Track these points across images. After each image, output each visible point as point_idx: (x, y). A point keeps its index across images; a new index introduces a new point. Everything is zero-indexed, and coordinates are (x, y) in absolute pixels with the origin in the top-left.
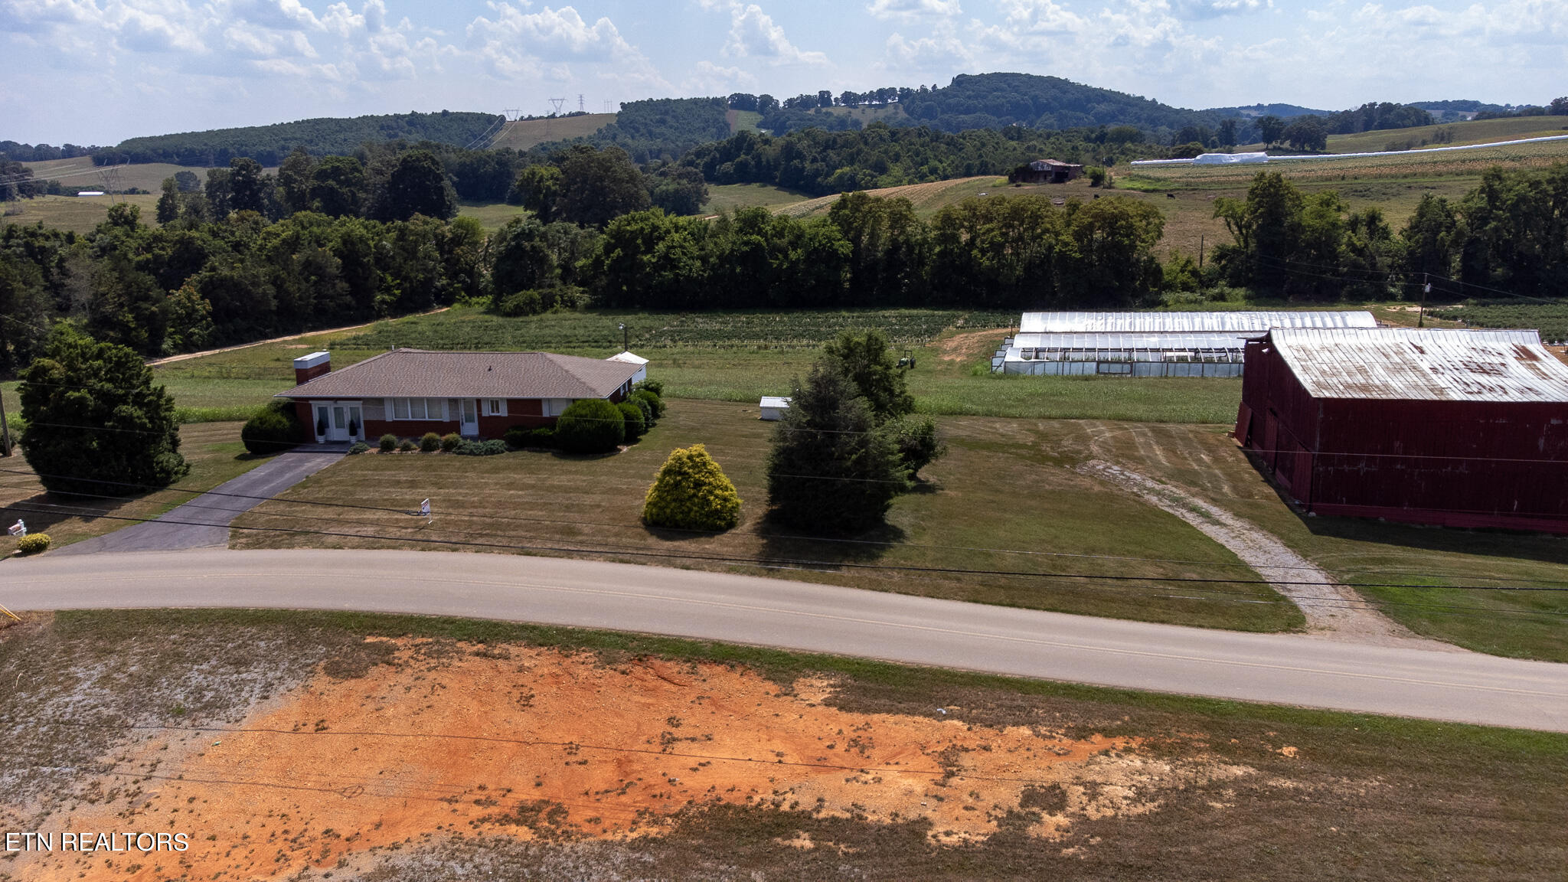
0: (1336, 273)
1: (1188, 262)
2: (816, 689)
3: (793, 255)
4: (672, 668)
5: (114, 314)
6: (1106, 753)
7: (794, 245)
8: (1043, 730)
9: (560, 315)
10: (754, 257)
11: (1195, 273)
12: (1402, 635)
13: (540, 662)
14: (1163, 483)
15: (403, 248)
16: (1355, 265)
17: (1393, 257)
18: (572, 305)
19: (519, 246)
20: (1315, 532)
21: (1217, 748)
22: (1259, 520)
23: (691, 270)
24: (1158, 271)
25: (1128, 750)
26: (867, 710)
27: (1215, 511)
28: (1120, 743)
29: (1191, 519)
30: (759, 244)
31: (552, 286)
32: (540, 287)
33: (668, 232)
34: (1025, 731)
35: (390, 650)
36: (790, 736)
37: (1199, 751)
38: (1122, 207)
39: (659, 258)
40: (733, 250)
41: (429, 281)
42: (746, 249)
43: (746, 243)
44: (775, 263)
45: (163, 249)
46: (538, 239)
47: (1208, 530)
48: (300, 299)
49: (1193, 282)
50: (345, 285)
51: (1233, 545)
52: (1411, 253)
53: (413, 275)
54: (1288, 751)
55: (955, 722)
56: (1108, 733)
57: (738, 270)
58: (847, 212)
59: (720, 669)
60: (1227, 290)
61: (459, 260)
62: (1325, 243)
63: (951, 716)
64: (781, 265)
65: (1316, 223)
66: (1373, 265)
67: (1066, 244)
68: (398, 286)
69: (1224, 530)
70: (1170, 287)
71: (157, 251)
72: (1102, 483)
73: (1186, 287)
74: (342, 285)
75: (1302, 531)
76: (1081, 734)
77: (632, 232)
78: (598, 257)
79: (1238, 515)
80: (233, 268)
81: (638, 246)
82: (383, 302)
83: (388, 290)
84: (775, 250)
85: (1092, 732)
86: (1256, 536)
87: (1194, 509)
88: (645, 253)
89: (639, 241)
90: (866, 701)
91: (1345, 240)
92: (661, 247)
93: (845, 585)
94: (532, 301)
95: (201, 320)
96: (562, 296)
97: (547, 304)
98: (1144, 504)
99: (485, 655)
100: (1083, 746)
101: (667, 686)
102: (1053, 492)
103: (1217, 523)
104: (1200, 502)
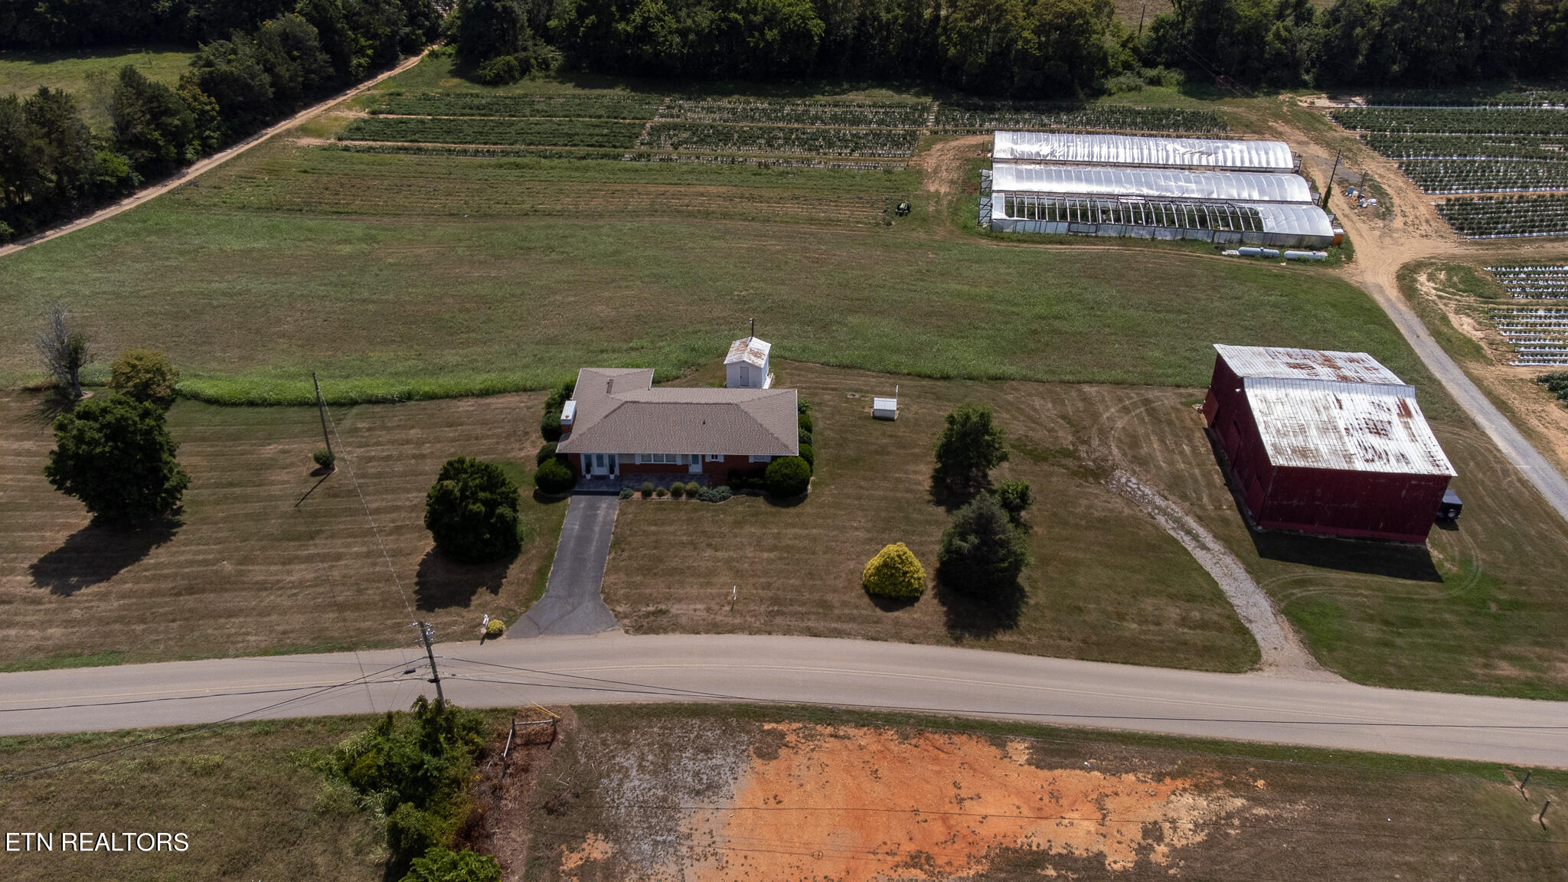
0: (1262, 60)
1: (1131, 37)
2: (1020, 750)
3: (770, 35)
4: (940, 739)
5: (142, 134)
6: (1175, 793)
7: (768, 22)
8: (1140, 775)
9: (539, 83)
10: (729, 36)
11: (1135, 50)
12: (1314, 668)
13: (863, 737)
14: (1166, 499)
16: (1278, 55)
17: (1313, 41)
18: (545, 66)
20: (1262, 554)
21: (1228, 785)
22: (1231, 545)
23: (671, 46)
24: (1105, 57)
25: (1185, 790)
26: (1051, 767)
27: (1201, 531)
28: (1179, 783)
29: (1188, 543)
30: (736, 22)
31: (525, 49)
32: (516, 51)
34: (1131, 777)
35: (782, 735)
36: (1018, 792)
37: (1218, 787)
39: (635, 28)
40: (711, 30)
41: (395, 33)
42: (721, 26)
43: (722, 20)
44: (752, 41)
47: (1199, 555)
48: (291, 80)
49: (1133, 60)
50: (327, 57)
51: (1215, 572)
52: (1328, 43)
53: (380, 31)
54: (1260, 783)
55: (1097, 773)
56: (1174, 776)
57: (717, 48)
59: (964, 738)
60: (1164, 72)
62: (1256, 31)
63: (1092, 769)
64: (757, 44)
65: (1251, 12)
66: (1293, 53)
67: (1027, 41)
68: (370, 47)
69: (1209, 556)
70: (1115, 72)
72: (1128, 503)
73: (1128, 67)
74: (323, 57)
75: (1254, 557)
76: (1159, 777)
78: (572, 21)
79: (1217, 537)
80: (229, 62)
81: (612, 12)
82: (359, 66)
83: (360, 52)
84: (751, 28)
85: (1164, 774)
86: (1228, 560)
87: (1189, 532)
88: (619, 21)
90: (1049, 760)
91: (1273, 28)
92: (636, 15)
93: (1007, 651)
94: (511, 69)
95: (211, 122)
96: (536, 59)
97: (525, 69)
98: (1156, 527)
99: (836, 736)
100: (1162, 788)
101: (942, 755)
102: (1100, 520)
103: (1204, 547)
104: (1190, 522)
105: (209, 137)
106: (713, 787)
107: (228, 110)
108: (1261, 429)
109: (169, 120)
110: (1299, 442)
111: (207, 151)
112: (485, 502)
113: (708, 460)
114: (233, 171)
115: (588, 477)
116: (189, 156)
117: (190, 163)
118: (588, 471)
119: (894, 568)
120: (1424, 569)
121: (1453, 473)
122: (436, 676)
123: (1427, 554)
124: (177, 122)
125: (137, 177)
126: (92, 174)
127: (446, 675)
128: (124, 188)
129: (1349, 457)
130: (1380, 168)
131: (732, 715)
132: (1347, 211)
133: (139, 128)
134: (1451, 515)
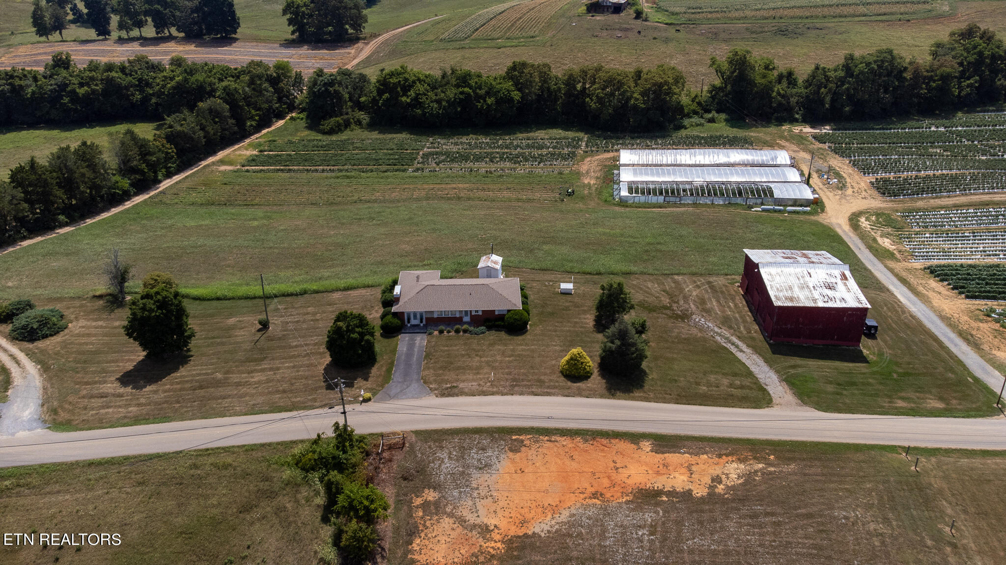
0: (771, 107)
1: (696, 96)
2: (646, 445)
3: (489, 101)
4: (605, 441)
5: (136, 166)
6: (727, 463)
7: (488, 93)
8: (710, 455)
9: (356, 132)
10: (466, 102)
11: (699, 104)
12: (800, 405)
13: (564, 441)
14: (721, 328)
15: (254, 89)
16: (780, 104)
17: (799, 96)
18: (359, 123)
19: (327, 90)
20: (774, 353)
21: (755, 458)
22: (756, 350)
23: (432, 109)
24: (682, 108)
25: (733, 461)
26: (663, 453)
27: (740, 343)
28: (730, 458)
29: (733, 349)
30: (469, 94)
31: (347, 114)
32: (342, 115)
33: (414, 82)
34: (705, 456)
35: (522, 441)
36: (647, 464)
37: (750, 459)
38: (666, 78)
39: (411, 100)
40: (455, 99)
41: (271, 107)
42: (461, 96)
43: (461, 93)
44: (479, 105)
45: (96, 85)
46: (337, 85)
47: (739, 355)
48: (214, 134)
49: (698, 109)
50: (233, 121)
51: (748, 363)
52: (807, 97)
53: (262, 106)
54: (772, 457)
55: (687, 455)
56: (727, 455)
57: (459, 109)
58: (516, 73)
59: (617, 440)
60: (716, 115)
61: (283, 90)
62: (766, 91)
63: (685, 453)
64: (482, 106)
65: (763, 81)
66: (789, 103)
67: (637, 99)
68: (257, 115)
69: (744, 355)
70: (688, 116)
71: (94, 87)
72: (701, 330)
73: (696, 113)
74: (231, 121)
75: (769, 354)
76: (720, 456)
77: (394, 83)
78: (374, 97)
79: (748, 346)
80: (182, 125)
81: (398, 92)
82: (251, 125)
83: (252, 118)
84: (478, 97)
85: (723, 455)
86: (755, 357)
87: (733, 344)
88: (402, 96)
89: (399, 89)
90: (661, 449)
91: (776, 89)
92: (412, 93)
93: (638, 400)
94: (339, 125)
95: (171, 159)
96: (353, 119)
97: (347, 125)
98: (716, 342)
99: (550, 441)
100: (721, 460)
101: (606, 449)
102: (685, 339)
103: (741, 351)
104: (734, 339)
105: (170, 167)
106: (488, 466)
107: (181, 152)
108: (769, 288)
109: (150, 158)
110: (789, 294)
111: (169, 175)
112: (359, 333)
113: (473, 313)
114: (185, 185)
115: (409, 325)
116: (160, 177)
117: (160, 182)
118: (409, 322)
119: (576, 360)
120: (860, 358)
121: (869, 306)
122: (344, 410)
123: (861, 351)
124: (154, 159)
125: (132, 190)
126: (109, 188)
127: (350, 409)
128: (126, 196)
129: (815, 301)
130: (839, 163)
131: (496, 432)
132: (821, 186)
133: (135, 163)
134: (873, 332)
